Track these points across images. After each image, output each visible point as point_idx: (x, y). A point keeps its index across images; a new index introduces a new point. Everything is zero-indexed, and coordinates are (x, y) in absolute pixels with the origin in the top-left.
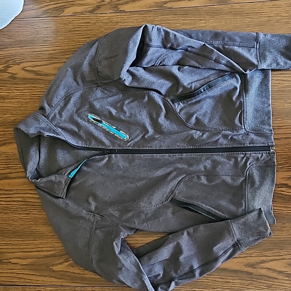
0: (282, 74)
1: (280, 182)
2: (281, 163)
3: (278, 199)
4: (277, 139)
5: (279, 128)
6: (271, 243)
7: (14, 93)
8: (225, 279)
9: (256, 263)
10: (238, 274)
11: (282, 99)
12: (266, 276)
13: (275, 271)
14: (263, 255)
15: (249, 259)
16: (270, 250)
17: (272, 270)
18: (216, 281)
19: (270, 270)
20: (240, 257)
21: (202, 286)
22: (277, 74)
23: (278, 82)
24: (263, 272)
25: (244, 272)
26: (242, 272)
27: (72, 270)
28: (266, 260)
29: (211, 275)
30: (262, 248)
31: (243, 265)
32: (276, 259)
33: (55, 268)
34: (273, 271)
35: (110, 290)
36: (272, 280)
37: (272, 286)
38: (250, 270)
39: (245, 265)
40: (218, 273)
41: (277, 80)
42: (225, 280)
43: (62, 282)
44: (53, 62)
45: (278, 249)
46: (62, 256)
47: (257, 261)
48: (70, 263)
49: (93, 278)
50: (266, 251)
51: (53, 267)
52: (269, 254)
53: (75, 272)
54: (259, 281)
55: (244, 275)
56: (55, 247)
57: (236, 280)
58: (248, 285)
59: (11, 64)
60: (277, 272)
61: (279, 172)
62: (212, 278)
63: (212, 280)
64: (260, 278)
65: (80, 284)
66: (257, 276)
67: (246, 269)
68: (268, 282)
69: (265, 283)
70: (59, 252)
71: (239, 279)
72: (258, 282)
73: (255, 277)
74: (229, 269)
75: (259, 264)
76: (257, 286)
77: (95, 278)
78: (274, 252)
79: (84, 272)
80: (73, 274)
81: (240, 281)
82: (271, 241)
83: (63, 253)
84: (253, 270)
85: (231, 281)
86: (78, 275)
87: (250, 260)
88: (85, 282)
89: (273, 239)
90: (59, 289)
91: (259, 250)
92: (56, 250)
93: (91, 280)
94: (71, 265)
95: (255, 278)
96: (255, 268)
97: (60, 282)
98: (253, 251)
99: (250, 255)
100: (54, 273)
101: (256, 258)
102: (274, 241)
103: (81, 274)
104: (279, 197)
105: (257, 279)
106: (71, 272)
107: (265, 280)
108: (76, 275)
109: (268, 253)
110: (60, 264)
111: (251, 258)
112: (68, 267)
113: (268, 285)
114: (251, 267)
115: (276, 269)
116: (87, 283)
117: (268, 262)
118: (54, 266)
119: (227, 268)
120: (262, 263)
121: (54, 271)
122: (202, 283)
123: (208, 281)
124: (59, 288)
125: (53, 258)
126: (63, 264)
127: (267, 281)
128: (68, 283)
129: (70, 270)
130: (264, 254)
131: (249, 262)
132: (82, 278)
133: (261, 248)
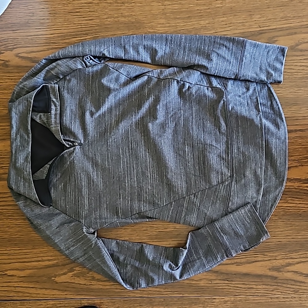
0: (306, 59)
1: (306, 177)
2: (306, 157)
3: (304, 196)
4: (301, 130)
5: (304, 118)
6: (297, 244)
7: (6, 82)
8: (248, 284)
9: (281, 266)
10: (262, 279)
11: (306, 87)
12: (293, 280)
13: (301, 274)
14: (288, 257)
15: (273, 262)
16: (296, 252)
17: (298, 273)
18: (238, 287)
19: (296, 273)
20: (263, 260)
21: (223, 293)
22: (301, 60)
23: (302, 68)
24: (289, 275)
25: (268, 276)
26: (267, 276)
27: (77, 280)
28: (292, 263)
29: (232, 281)
30: (288, 250)
31: (267, 269)
32: (303, 261)
33: (57, 279)
34: (300, 274)
35: (121, 301)
36: (298, 284)
37: (298, 290)
38: (275, 274)
39: (270, 269)
40: (240, 278)
41: (301, 66)
42: (248, 286)
43: (66, 294)
44: (51, 47)
45: (304, 250)
46: (65, 265)
47: (282, 264)
48: (75, 273)
49: (102, 289)
50: (292, 253)
51: (55, 278)
52: (296, 256)
53: (80, 283)
54: (284, 285)
55: (269, 280)
56: (57, 256)
57: (260, 286)
58: (272, 291)
59: (2, 50)
60: (304, 276)
61: (304, 166)
62: (233, 284)
63: (234, 286)
64: (286, 283)
65: (87, 296)
66: (283, 281)
67: (270, 273)
68: (294, 287)
69: (291, 287)
70: (61, 261)
71: (263, 284)
72: (283, 287)
73: (280, 281)
74: (252, 274)
75: (284, 267)
76: (282, 291)
77: (104, 289)
78: (300, 253)
79: (91, 283)
80: (79, 285)
81: (264, 287)
82: (297, 241)
83: (66, 263)
84: (279, 274)
85: (254, 286)
86: (85, 286)
87: (275, 263)
88: (93, 293)
89: (299, 240)
90: (62, 303)
91: (285, 252)
92: (58, 259)
93: (99, 291)
94: (76, 275)
95: (281, 283)
96: (281, 271)
97: (64, 295)
98: (278, 253)
99: (274, 258)
100: (57, 284)
101: (281, 261)
102: (300, 242)
103: (87, 285)
104: (305, 193)
105: (283, 284)
106: (76, 284)
107: (291, 285)
108: (82, 286)
109: (294, 255)
110: (64, 275)
111: (276, 261)
112: (72, 277)
113: (294, 289)
114: (276, 271)
115: (303, 272)
116: (94, 295)
117: (295, 265)
118: (57, 277)
119: (249, 273)
120: (288, 266)
121: (57, 283)
122: (223, 290)
123: (229, 287)
124: (63, 301)
125: (56, 268)
126: (67, 274)
127: (294, 285)
128: (73, 295)
129: (75, 281)
130: (290, 256)
131: (273, 265)
132: (89, 289)
133: (286, 250)
